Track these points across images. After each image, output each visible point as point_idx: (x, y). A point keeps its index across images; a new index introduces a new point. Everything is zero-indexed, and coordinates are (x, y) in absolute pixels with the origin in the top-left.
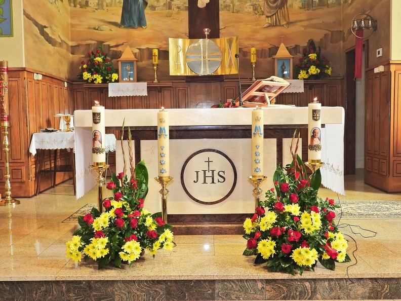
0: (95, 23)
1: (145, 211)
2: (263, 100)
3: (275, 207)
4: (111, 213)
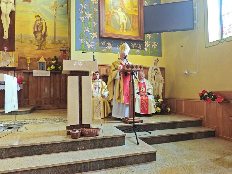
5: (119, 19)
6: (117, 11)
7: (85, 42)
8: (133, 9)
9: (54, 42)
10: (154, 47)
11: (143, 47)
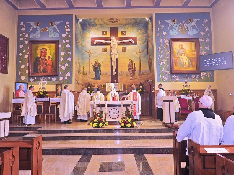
0: (88, 79)
1: (103, 119)
2: (125, 99)
3: (124, 118)
4: (97, 119)
5: (183, 61)
6: (181, 56)
7: (162, 77)
8: (192, 53)
9: (140, 74)
10: (208, 76)
11: (200, 77)
